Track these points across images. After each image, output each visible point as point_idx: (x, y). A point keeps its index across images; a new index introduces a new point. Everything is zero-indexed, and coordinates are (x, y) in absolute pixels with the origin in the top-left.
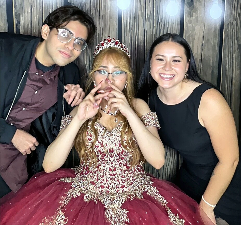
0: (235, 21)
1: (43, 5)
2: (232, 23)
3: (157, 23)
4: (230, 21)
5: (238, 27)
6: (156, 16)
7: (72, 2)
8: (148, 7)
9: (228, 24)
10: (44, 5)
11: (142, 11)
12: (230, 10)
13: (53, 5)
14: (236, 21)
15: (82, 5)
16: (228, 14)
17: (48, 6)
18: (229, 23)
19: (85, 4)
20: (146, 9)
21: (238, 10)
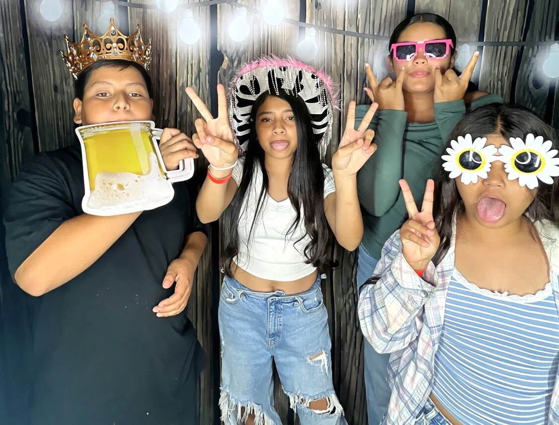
0: (499, 82)
1: (176, 53)
2: (494, 85)
3: (362, 84)
4: (490, 81)
5: (504, 93)
6: (361, 74)
7: (224, 50)
8: (347, 58)
9: (487, 87)
10: (178, 54)
11: (338, 65)
12: (491, 64)
13: (193, 52)
14: (501, 83)
15: (240, 54)
16: (488, 69)
17: (184, 55)
18: (489, 87)
19: (244, 52)
20: (345, 60)
21: (506, 64)
